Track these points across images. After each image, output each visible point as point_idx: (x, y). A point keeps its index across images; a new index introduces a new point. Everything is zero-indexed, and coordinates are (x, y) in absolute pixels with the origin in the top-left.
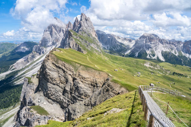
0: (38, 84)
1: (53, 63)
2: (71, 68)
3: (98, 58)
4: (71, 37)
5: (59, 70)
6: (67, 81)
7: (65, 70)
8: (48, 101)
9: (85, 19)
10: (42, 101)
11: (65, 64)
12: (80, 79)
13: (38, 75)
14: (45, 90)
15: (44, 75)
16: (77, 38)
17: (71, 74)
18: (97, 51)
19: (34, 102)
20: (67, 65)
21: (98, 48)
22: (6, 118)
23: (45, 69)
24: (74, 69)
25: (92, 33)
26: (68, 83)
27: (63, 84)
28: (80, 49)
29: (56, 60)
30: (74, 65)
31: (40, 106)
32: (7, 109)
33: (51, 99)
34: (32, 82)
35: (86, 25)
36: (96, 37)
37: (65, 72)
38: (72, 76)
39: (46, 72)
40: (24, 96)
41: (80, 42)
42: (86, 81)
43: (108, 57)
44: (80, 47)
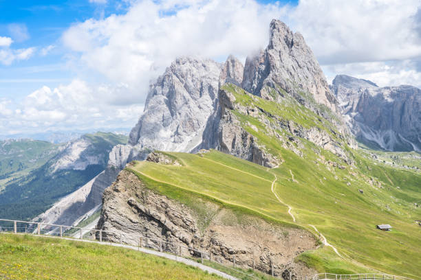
1: (130, 203)
2: (190, 217)
4: (226, 110)
5: (148, 225)
7: (169, 224)
9: (287, 41)
11: (170, 203)
16: (252, 113)
17: (188, 237)
18: (330, 157)
20: (174, 207)
24: (198, 222)
25: (313, 90)
28: (258, 150)
29: (139, 193)
30: (200, 206)
35: (289, 62)
36: (329, 104)
37: (169, 233)
41: (259, 125)
43: (382, 179)
44: (259, 144)
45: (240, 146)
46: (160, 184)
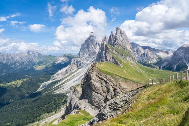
0: (82, 93)
3: (134, 71)
5: (102, 81)
6: (108, 91)
7: (107, 81)
8: (92, 107)
9: (121, 33)
10: (87, 107)
11: (107, 76)
12: (120, 90)
13: (82, 84)
14: (90, 97)
15: (89, 85)
16: (114, 52)
17: (112, 84)
18: (132, 64)
19: (81, 107)
20: (109, 77)
21: (133, 61)
22: (50, 121)
23: (91, 80)
24: (115, 81)
25: (127, 46)
26: (109, 92)
27: (105, 93)
28: (117, 62)
29: (99, 73)
31: (86, 110)
32: (50, 114)
33: (94, 105)
34: (77, 91)
36: (131, 50)
37: (107, 83)
38: (113, 87)
39: (91, 83)
40: (70, 102)
41: (116, 55)
42: (125, 91)
43: (144, 70)
44: (117, 60)
45: (112, 60)
46: (104, 71)
